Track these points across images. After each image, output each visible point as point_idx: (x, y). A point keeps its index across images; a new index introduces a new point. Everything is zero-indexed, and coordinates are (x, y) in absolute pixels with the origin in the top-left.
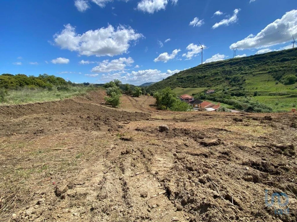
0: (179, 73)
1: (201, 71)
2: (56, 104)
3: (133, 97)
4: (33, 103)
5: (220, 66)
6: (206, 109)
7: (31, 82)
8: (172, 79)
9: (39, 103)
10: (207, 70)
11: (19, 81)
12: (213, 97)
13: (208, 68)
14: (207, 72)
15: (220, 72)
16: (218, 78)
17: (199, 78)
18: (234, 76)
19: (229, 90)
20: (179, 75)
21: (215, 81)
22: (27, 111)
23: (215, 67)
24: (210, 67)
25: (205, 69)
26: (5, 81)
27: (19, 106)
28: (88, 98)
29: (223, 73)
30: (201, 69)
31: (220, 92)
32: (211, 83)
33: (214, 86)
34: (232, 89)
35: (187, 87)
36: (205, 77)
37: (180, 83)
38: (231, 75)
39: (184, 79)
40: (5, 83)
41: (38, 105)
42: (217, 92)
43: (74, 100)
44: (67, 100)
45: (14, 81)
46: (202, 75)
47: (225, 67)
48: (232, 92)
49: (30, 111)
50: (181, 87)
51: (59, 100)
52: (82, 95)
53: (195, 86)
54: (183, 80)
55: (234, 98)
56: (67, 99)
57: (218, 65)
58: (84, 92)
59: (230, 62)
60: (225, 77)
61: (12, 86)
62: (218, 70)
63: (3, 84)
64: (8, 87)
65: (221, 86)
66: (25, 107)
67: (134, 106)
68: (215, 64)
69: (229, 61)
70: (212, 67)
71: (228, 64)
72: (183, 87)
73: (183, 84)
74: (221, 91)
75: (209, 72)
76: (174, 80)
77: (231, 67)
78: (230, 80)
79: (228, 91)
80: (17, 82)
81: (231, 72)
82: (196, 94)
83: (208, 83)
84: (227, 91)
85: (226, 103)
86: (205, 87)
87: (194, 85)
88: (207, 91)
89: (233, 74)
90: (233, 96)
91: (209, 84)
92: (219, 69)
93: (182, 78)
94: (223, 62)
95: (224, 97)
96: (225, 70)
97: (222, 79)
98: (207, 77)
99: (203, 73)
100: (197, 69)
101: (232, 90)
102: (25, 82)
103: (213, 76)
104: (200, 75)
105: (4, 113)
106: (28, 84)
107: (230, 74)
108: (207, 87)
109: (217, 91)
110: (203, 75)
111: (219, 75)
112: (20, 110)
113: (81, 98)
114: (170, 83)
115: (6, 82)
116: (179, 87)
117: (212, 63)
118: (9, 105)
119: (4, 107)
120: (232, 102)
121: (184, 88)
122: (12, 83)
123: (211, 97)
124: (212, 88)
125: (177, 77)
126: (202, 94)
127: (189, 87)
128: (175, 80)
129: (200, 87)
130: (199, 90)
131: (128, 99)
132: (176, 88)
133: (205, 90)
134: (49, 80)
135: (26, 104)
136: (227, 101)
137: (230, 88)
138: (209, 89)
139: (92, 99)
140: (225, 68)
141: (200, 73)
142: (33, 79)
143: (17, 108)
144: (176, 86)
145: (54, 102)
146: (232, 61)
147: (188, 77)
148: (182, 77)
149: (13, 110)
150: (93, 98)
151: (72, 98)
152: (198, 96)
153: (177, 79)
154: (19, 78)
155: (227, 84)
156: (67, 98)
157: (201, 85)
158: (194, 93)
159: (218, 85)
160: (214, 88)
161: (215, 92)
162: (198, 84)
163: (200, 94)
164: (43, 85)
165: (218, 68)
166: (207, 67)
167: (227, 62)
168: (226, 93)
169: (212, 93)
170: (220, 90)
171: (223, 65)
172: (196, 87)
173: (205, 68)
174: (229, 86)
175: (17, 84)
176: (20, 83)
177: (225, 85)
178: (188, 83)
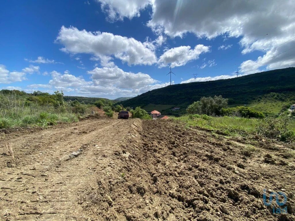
17: (168, 97)
20: (152, 93)
21: (180, 100)
29: (186, 94)
32: (177, 102)
33: (180, 104)
37: (153, 100)
46: (171, 95)
50: (153, 103)
57: (183, 87)
69: (191, 84)
76: (148, 97)
88: (173, 108)
94: (187, 85)
100: (166, 89)
103: (178, 96)
108: (174, 104)
111: (183, 95)
121: (156, 104)
123: (176, 113)
124: (178, 106)
127: (160, 104)
147: (159, 95)
152: (166, 112)
157: (169, 103)
163: (168, 110)
166: (175, 87)
169: (177, 110)
178: (159, 100)
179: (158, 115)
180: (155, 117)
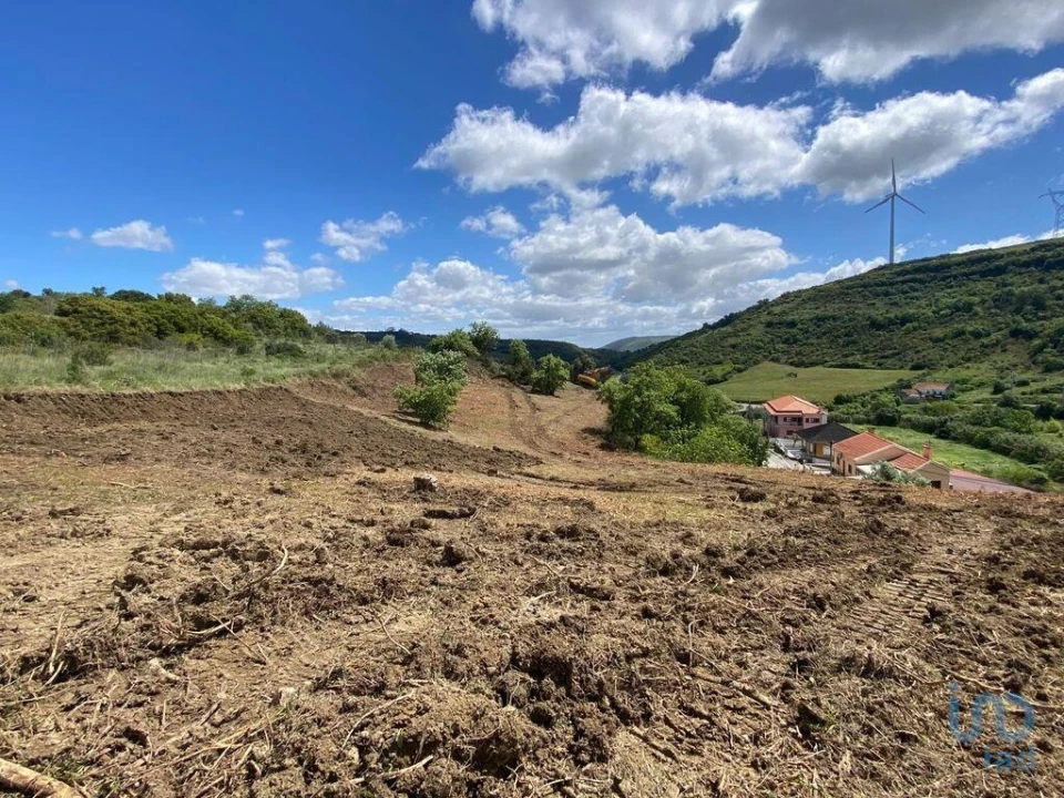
0: (777, 302)
1: (887, 294)
2: (225, 399)
3: (533, 392)
4: (153, 392)
5: (983, 274)
6: (860, 467)
7: (192, 325)
8: (744, 326)
9: (171, 393)
10: (915, 290)
11: (156, 319)
12: (936, 419)
13: (921, 281)
14: (917, 299)
15: (983, 302)
16: (971, 329)
17: (875, 325)
18: (1055, 320)
19: (1027, 389)
20: (777, 310)
21: (955, 342)
22: (128, 413)
23: (955, 277)
24: (934, 278)
25: (905, 287)
26: (112, 318)
27: (113, 395)
28: (355, 388)
29: (996, 307)
30: (883, 284)
31: (980, 397)
32: (932, 353)
33: (951, 366)
34: (1041, 385)
35: (813, 364)
36: (904, 320)
37: (780, 346)
38: (1039, 319)
39: (800, 326)
40: (111, 324)
41: (165, 397)
42: (962, 397)
43: (295, 390)
44: (268, 389)
45: (142, 319)
46: (892, 315)
47: (1009, 278)
48: (1044, 397)
49: (137, 412)
50: (783, 360)
51: (239, 388)
52: (336, 376)
53: (850, 360)
54: (794, 331)
55: (1053, 430)
56: (271, 384)
57: (974, 268)
58: (345, 366)
59: (1039, 254)
60: (1008, 325)
61: (133, 334)
62: (974, 294)
63: (107, 326)
64: (118, 338)
65: (985, 365)
66: (126, 401)
67: (515, 429)
68: (958, 264)
69: (1033, 250)
70: (943, 279)
71: (1026, 264)
72: (791, 364)
73: (796, 348)
74: (986, 394)
75: (923, 302)
76: (752, 331)
77: (1041, 281)
78: (1037, 342)
79: (1024, 394)
80: (150, 321)
81: (1039, 304)
82: (855, 397)
83: (918, 352)
84: (1015, 392)
85: (1004, 451)
86: (901, 368)
87: (846, 356)
88: (909, 387)
89: (1049, 313)
90: (1048, 419)
91: (924, 353)
92: (982, 285)
93: (793, 324)
94: (1002, 256)
95: (996, 423)
96: (1010, 294)
97: (993, 336)
98: (916, 324)
99: (896, 304)
100: (865, 286)
101: (1044, 391)
102: (175, 324)
103: (942, 320)
104: (880, 311)
105: (65, 412)
106: (181, 330)
107: (1036, 315)
108: (914, 368)
109: (963, 391)
110: (894, 313)
111: (976, 314)
112: (111, 408)
113: (324, 385)
114: (732, 341)
115: (116, 322)
116: (773, 360)
117: (946, 260)
118: (85, 391)
119: (72, 395)
120: (1038, 448)
121: (797, 366)
122: (133, 324)
123: (928, 418)
124: (936, 375)
125: (769, 318)
126: (886, 398)
127: (823, 363)
128: (757, 331)
129: (880, 365)
130: (869, 380)
131: (505, 400)
132: (760, 365)
133: (901, 380)
134: (252, 318)
135: (132, 392)
136: (1007, 441)
137: (1037, 377)
138: (921, 379)
139: (368, 390)
140: (1011, 285)
141: (879, 304)
142: (201, 315)
143: (106, 401)
144: (760, 356)
145: (220, 393)
146: (1049, 254)
147: (820, 320)
148: (790, 318)
149: (93, 405)
150: (373, 387)
151: (289, 383)
152: (860, 408)
153: (769, 325)
154: (159, 308)
155: (1016, 361)
156: (273, 382)
157: (882, 357)
158: (844, 395)
159: (969, 360)
160: (950, 374)
161: (953, 396)
162: (866, 352)
163: (874, 397)
164: (226, 334)
165: (972, 285)
166: (918, 276)
167: (1021, 254)
168: (1007, 403)
169: (933, 397)
170: (981, 385)
171: (1000, 271)
172: (856, 366)
173: (904, 282)
174: (1028, 368)
175: (149, 329)
176: (158, 326)
177: (1006, 364)
178: (819, 345)
179: (806, 426)
180: (790, 433)
